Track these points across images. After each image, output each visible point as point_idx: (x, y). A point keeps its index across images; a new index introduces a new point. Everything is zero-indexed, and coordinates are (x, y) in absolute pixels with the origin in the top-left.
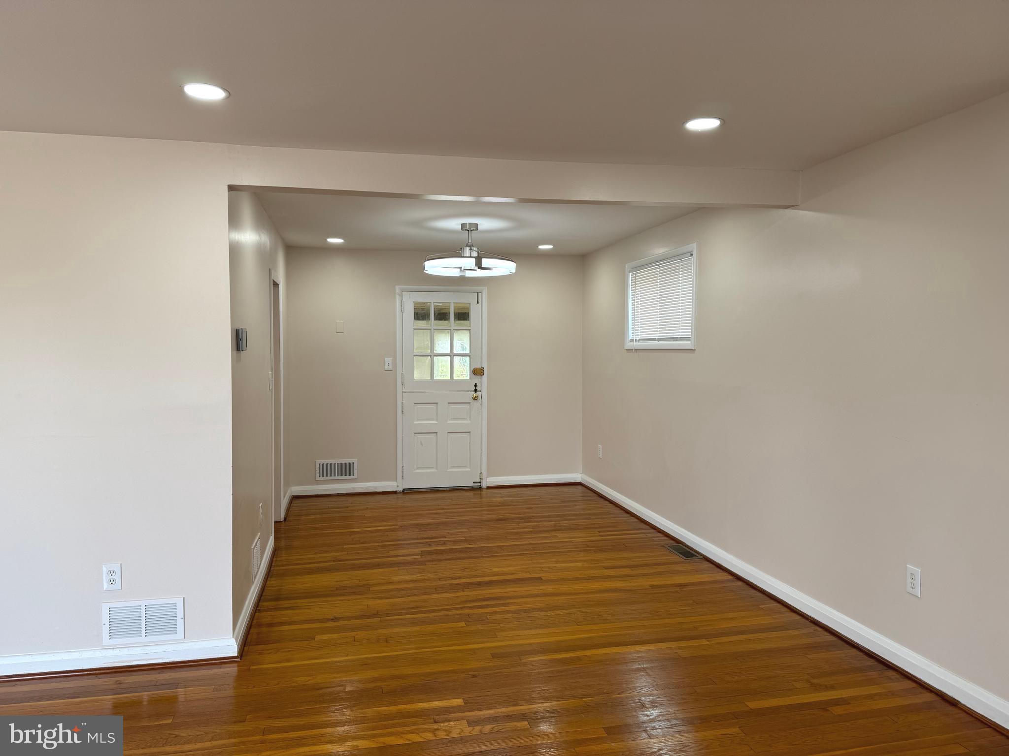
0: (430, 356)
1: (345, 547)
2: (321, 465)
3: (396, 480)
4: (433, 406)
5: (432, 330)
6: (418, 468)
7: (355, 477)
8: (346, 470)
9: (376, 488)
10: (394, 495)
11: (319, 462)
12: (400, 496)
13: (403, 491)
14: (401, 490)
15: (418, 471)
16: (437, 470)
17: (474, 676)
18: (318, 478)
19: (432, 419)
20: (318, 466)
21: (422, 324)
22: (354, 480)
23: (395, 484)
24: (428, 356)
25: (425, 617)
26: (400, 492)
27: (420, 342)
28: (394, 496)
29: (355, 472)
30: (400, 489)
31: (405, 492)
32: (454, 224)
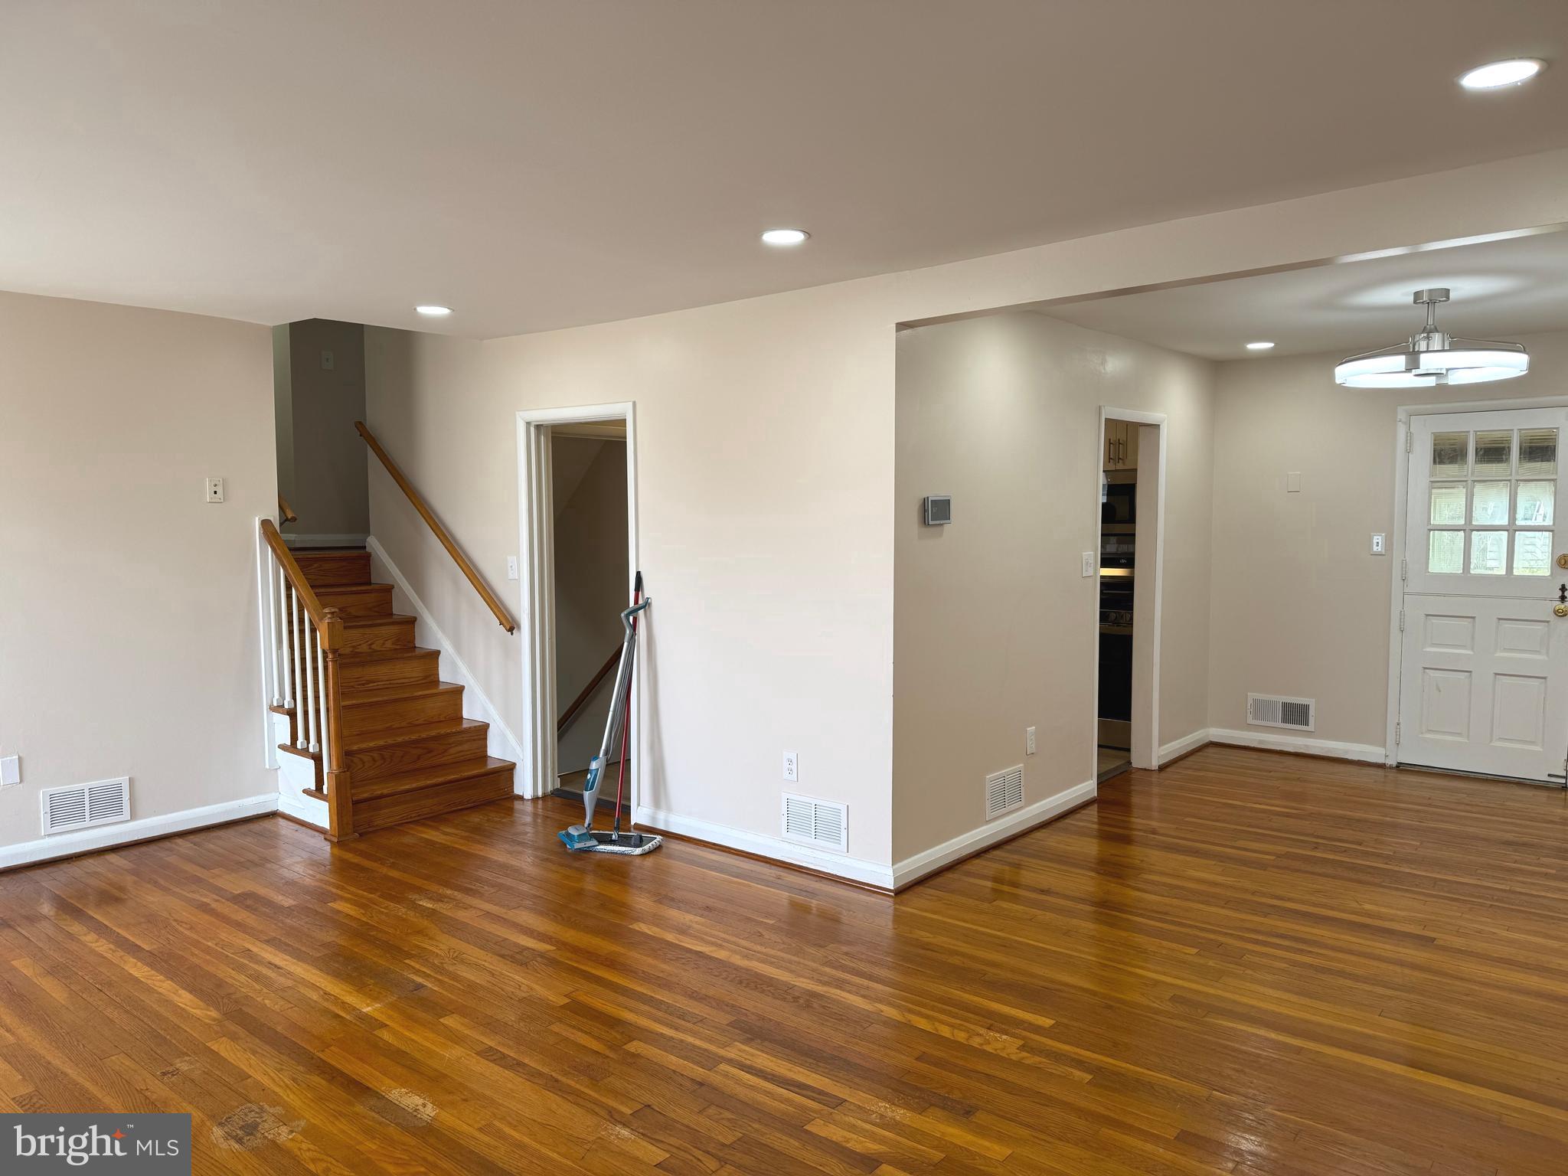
0: (1464, 530)
1: (1187, 819)
2: (1255, 700)
3: (1384, 746)
4: (1465, 622)
5: (1470, 482)
6: (1429, 731)
7: (1311, 727)
8: (1296, 714)
9: (1347, 752)
10: (1380, 770)
11: (1252, 696)
12: (1392, 775)
13: (1397, 767)
14: (1395, 764)
15: (1428, 736)
16: (1468, 740)
17: (1110, 1007)
18: (1250, 720)
19: (1463, 647)
20: (1250, 701)
21: (1450, 470)
22: (1309, 734)
23: (1381, 751)
24: (1461, 530)
25: (1158, 927)
26: (1391, 767)
27: (1448, 507)
28: (1380, 772)
29: (1311, 720)
30: (1392, 762)
31: (1400, 767)
32: (1400, 294)
